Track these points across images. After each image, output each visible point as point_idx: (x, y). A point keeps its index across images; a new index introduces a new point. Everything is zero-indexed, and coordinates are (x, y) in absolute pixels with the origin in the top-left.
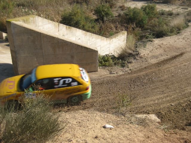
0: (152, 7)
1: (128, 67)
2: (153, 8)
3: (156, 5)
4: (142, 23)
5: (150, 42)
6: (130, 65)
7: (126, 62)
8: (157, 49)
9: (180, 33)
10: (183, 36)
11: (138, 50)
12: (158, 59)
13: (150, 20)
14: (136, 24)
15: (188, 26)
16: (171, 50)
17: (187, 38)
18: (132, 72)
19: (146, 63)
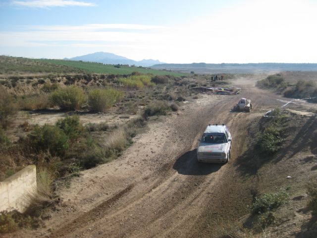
0: (73, 120)
1: (45, 227)
2: (75, 122)
3: (79, 118)
4: (60, 149)
5: (75, 178)
6: (47, 223)
7: (40, 218)
8: (88, 187)
9: (122, 156)
10: (127, 160)
11: (57, 194)
12: (94, 203)
13: (72, 142)
14: (51, 151)
15: (132, 143)
16: (112, 184)
17: (133, 162)
18: (52, 234)
19: (75, 213)
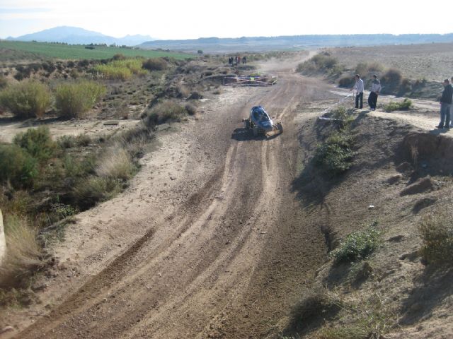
0: (40, 134)
1: (40, 303)
2: (43, 136)
3: (48, 129)
4: (26, 178)
6: (42, 296)
7: (29, 290)
8: (91, 238)
9: (130, 187)
10: (139, 192)
12: (104, 261)
13: (42, 166)
14: (12, 182)
15: (140, 167)
16: (123, 230)
17: (147, 196)
18: (53, 311)
19: (79, 278)
